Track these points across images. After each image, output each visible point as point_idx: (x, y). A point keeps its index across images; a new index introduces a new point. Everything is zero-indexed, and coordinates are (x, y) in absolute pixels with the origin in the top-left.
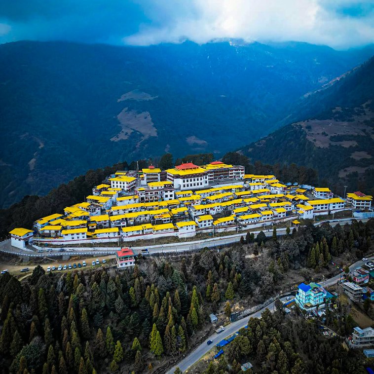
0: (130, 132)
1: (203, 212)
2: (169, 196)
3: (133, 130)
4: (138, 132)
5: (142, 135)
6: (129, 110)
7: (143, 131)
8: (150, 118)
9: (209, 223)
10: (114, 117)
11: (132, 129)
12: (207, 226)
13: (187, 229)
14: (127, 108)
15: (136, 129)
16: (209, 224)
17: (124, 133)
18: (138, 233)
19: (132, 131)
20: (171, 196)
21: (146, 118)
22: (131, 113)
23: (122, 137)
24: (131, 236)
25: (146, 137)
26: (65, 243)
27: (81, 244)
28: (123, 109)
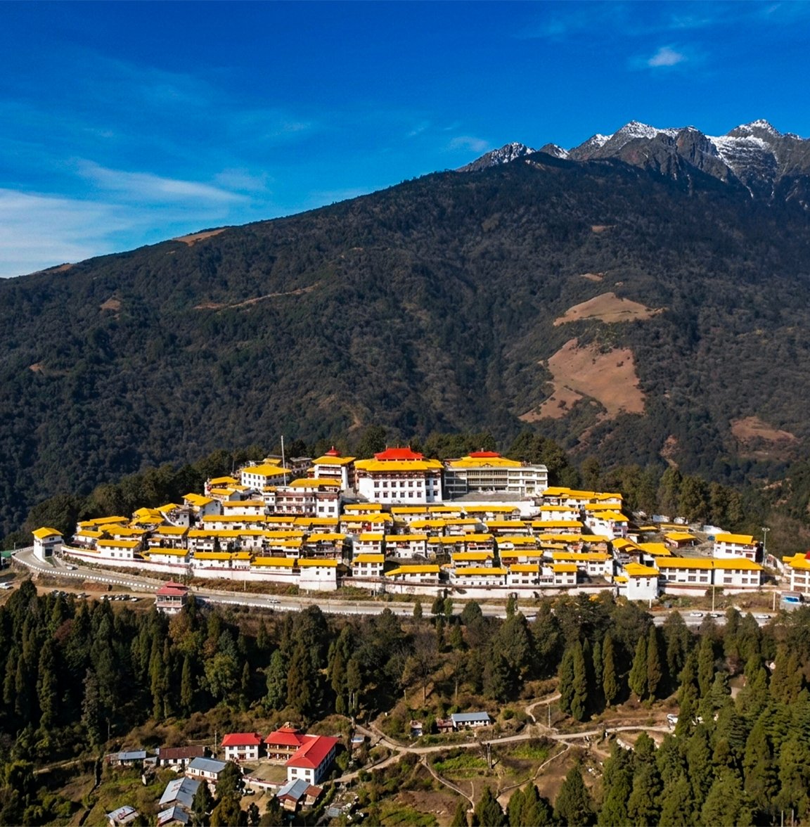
0: (571, 399)
1: (376, 548)
2: (326, 509)
3: (582, 394)
4: (594, 400)
5: (601, 408)
6: (581, 344)
7: (605, 398)
8: (629, 367)
9: (374, 569)
10: (541, 362)
11: (577, 392)
12: (369, 575)
13: (318, 573)
14: (574, 341)
15: (590, 394)
16: (374, 573)
17: (557, 403)
18: (220, 565)
19: (579, 397)
20: (331, 509)
21: (620, 365)
22: (581, 354)
23: (549, 410)
24: (207, 568)
25: (612, 415)
26: (100, 562)
27: (123, 568)
28: (563, 343)
